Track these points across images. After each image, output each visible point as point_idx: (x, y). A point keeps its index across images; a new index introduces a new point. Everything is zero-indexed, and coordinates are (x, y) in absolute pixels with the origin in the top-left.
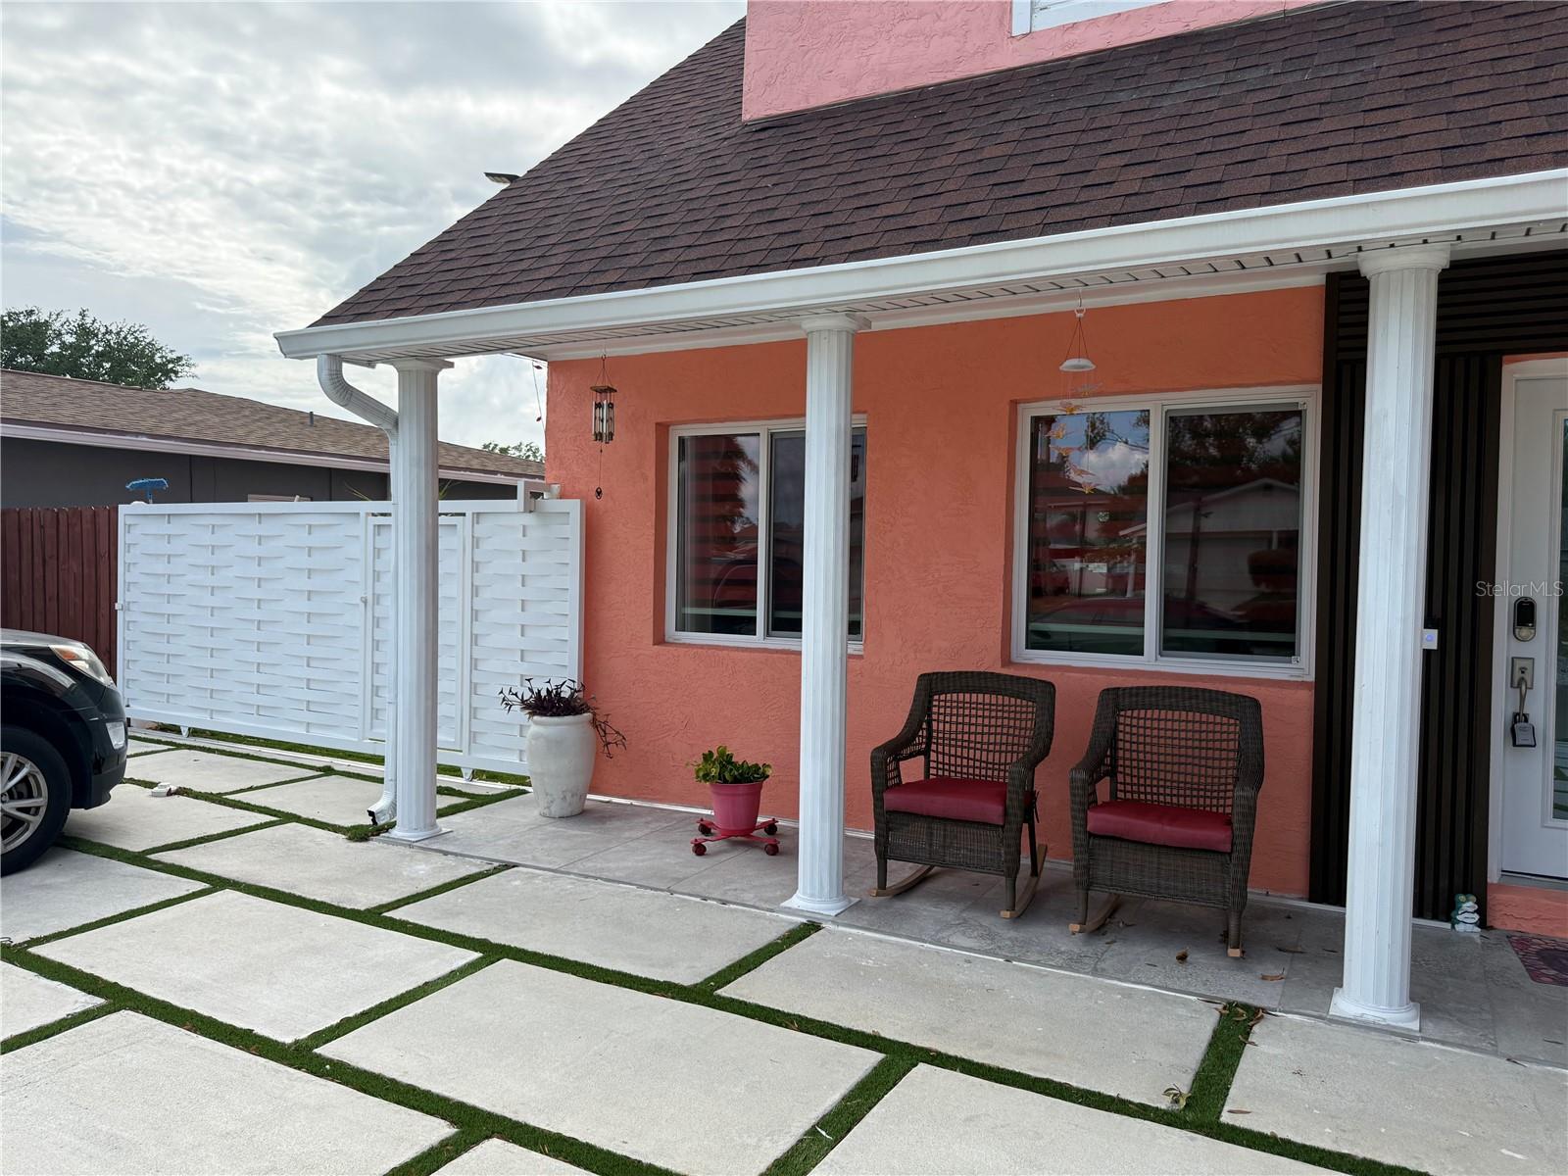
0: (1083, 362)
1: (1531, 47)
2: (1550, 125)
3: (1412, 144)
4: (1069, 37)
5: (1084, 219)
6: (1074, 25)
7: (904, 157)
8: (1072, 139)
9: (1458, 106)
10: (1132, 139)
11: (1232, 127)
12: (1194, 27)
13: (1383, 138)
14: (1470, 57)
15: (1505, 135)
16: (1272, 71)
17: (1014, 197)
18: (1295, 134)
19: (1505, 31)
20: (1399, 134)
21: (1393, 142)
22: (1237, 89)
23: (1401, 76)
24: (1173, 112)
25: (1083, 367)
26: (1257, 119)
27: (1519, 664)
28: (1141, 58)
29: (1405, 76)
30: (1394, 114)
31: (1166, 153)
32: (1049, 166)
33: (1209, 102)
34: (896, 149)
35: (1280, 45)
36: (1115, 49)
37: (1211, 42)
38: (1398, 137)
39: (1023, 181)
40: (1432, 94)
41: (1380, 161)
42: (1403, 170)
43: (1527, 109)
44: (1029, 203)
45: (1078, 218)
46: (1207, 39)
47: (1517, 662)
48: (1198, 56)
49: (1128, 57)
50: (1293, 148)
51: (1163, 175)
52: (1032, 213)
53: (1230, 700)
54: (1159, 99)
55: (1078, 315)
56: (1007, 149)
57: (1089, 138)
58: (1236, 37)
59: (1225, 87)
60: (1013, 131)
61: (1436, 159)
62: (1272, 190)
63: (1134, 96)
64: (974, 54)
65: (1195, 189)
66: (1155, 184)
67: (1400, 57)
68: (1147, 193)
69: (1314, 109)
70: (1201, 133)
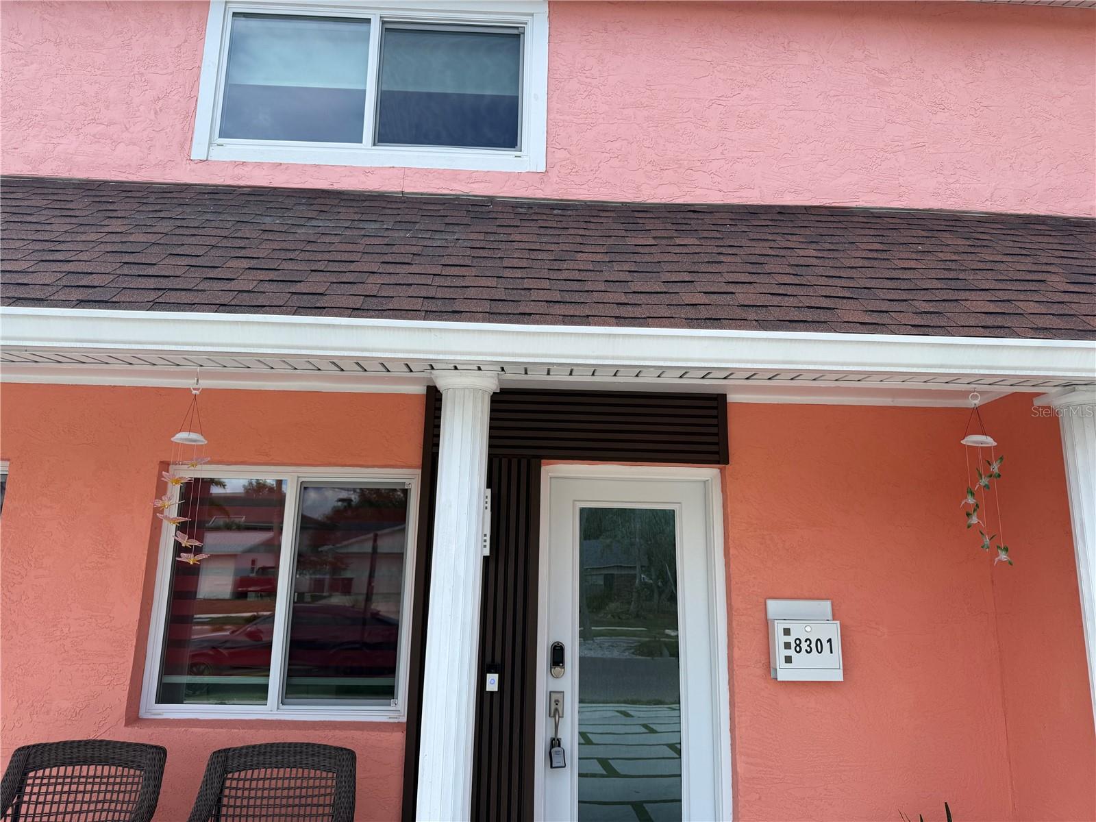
0: (194, 436)
1: (553, 247)
2: (561, 296)
3: (471, 293)
4: (238, 171)
5: (194, 304)
6: (243, 163)
7: (54, 227)
8: (214, 241)
9: (507, 273)
10: (263, 250)
11: (345, 257)
12: (337, 187)
13: (452, 285)
14: (516, 245)
15: (533, 298)
16: (385, 226)
17: (139, 276)
18: (391, 271)
19: (538, 234)
20: (464, 285)
21: (459, 289)
22: (356, 232)
23: (471, 248)
24: (303, 239)
25: (195, 441)
26: (366, 255)
27: (554, 697)
28: (293, 198)
29: (474, 248)
30: (463, 271)
31: (285, 265)
32: (184, 258)
33: (333, 237)
34: (53, 220)
35: (395, 212)
36: (275, 188)
37: (348, 200)
38: (463, 287)
39: (155, 264)
40: (489, 263)
41: (447, 301)
42: (462, 310)
43: (548, 284)
44: (151, 283)
45: (189, 302)
46: (345, 197)
47: (553, 695)
48: (335, 206)
49: (283, 196)
50: (387, 279)
51: (278, 281)
52: (150, 291)
53: (330, 753)
54: (296, 227)
55: (194, 392)
56: (153, 238)
57: (225, 243)
58: (366, 200)
59: (348, 230)
60: (166, 226)
61: (486, 306)
62: (362, 308)
63: (277, 222)
64: (155, 165)
65: (300, 296)
66: (268, 287)
67: (473, 236)
68: (259, 292)
69: (408, 257)
70: (319, 256)
